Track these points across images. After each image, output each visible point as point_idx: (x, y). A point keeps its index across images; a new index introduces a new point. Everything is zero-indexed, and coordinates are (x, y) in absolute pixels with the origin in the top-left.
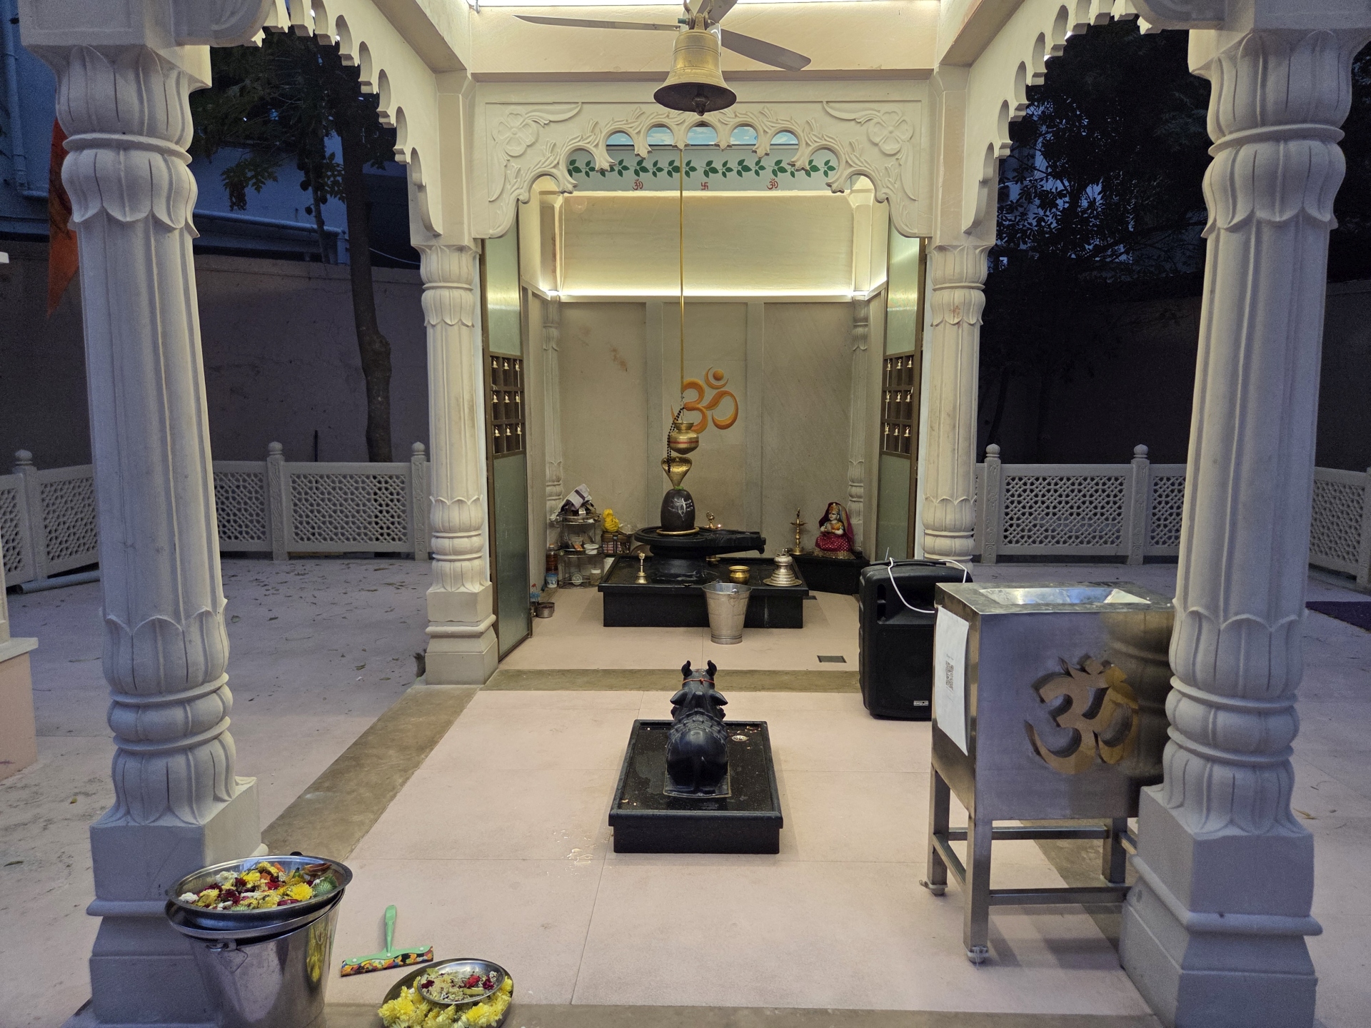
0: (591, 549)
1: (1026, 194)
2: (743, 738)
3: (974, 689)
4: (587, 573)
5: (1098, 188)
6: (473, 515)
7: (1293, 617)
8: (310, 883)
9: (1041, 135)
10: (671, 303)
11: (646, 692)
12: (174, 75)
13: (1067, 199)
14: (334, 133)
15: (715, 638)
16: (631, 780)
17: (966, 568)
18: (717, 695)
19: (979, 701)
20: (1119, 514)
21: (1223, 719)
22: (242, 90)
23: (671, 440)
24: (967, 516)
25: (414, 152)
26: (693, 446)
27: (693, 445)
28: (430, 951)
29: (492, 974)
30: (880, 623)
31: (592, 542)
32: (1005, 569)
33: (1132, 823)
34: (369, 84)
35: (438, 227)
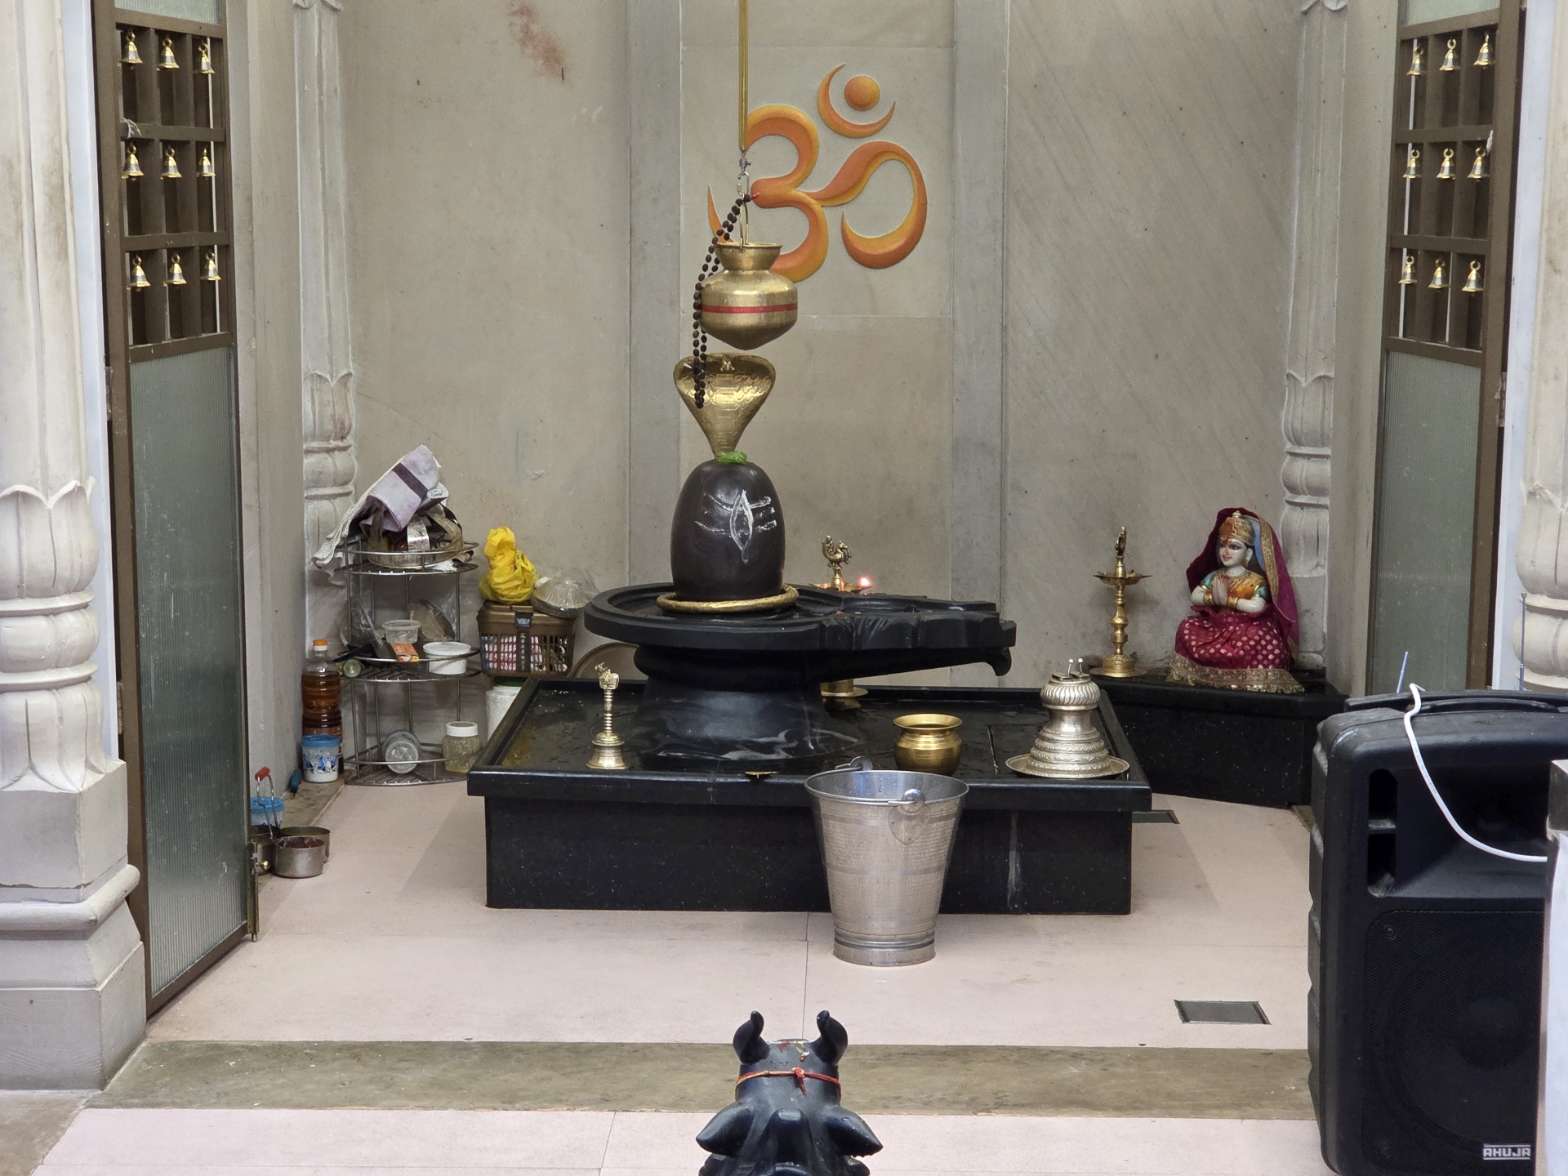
0: (447, 658)
4: (433, 737)
6: (62, 541)
11: (623, 1116)
15: (846, 946)
18: (851, 1123)
23: (707, 301)
26: (778, 322)
27: (778, 318)
30: (1378, 894)
31: (450, 635)
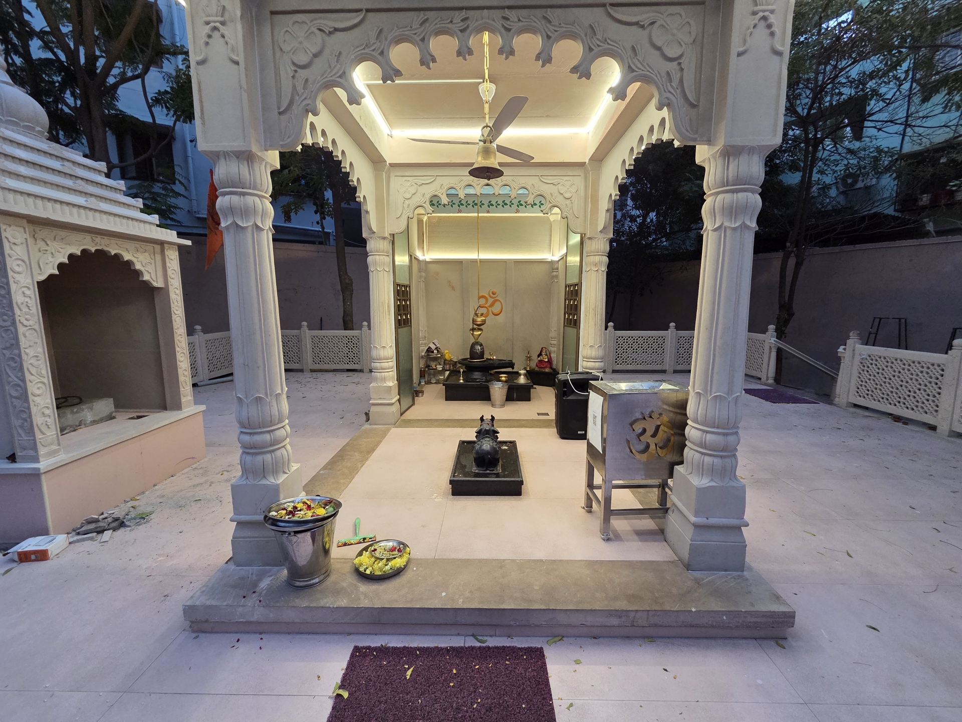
0: (440, 368)
1: (624, 216)
2: (506, 448)
3: (605, 426)
4: (438, 378)
5: (655, 214)
6: (389, 353)
7: (738, 394)
8: (324, 508)
9: (630, 191)
10: (474, 261)
11: (465, 429)
12: (264, 163)
13: (641, 218)
14: (329, 190)
15: (493, 405)
16: (459, 465)
17: (601, 375)
18: (495, 430)
19: (607, 430)
20: (663, 352)
21: (709, 436)
22: (289, 171)
23: (474, 320)
24: (601, 353)
25: (364, 197)
26: (484, 323)
28: (375, 537)
29: (401, 546)
30: (564, 399)
31: (440, 365)
32: (615, 376)
33: (670, 482)
34: (345, 168)
35: (374, 229)
